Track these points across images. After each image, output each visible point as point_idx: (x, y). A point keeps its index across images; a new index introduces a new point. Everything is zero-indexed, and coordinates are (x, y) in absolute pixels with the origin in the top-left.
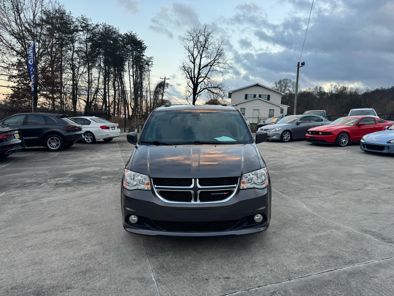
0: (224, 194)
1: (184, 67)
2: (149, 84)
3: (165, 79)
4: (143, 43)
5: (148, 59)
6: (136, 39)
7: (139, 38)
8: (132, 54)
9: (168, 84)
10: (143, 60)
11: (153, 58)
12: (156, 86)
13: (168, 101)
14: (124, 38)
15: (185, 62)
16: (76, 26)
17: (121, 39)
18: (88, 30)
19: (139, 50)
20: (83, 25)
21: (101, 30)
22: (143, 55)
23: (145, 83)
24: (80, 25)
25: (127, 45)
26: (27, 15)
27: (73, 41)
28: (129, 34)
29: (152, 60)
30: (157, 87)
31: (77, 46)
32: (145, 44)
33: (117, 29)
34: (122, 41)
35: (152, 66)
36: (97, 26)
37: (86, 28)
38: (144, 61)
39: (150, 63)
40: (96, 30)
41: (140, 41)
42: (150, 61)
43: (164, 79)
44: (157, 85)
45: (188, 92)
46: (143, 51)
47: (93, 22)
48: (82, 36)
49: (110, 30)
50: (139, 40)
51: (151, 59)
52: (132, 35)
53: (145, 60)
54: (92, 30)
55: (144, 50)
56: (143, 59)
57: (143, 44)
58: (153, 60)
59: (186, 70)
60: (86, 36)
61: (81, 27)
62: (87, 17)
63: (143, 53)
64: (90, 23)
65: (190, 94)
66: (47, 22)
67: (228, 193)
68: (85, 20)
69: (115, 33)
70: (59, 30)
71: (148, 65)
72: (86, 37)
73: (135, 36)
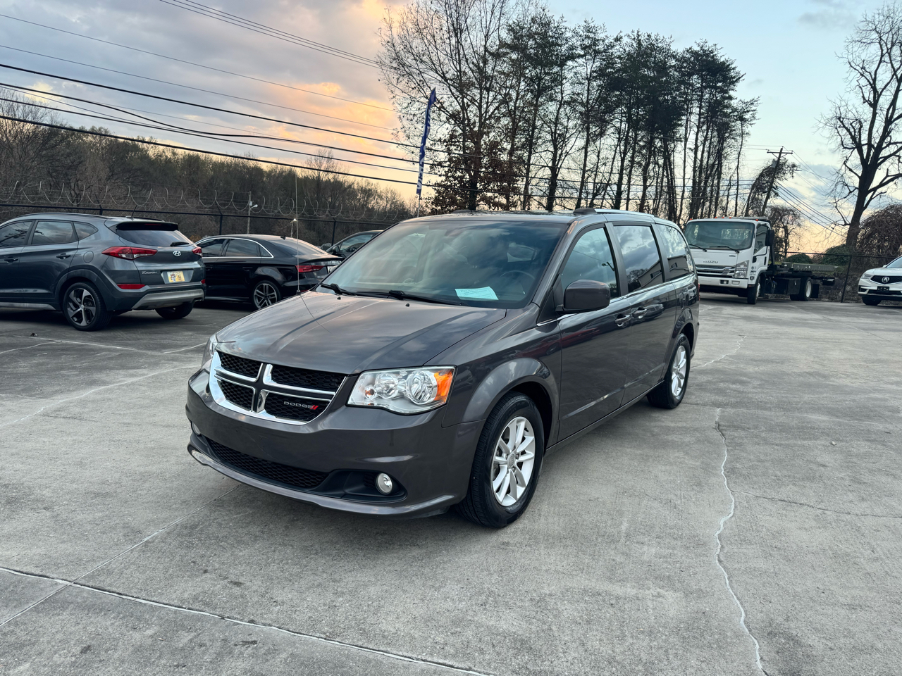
1: (839, 118)
2: (738, 167)
3: (780, 153)
4: (733, 66)
5: (744, 105)
6: (715, 60)
7: (722, 56)
8: (700, 100)
9: (794, 166)
10: (729, 111)
11: (759, 102)
12: (759, 172)
13: (791, 210)
14: (682, 60)
15: (843, 103)
16: (573, 48)
17: (673, 62)
18: (597, 52)
19: (719, 84)
20: (587, 42)
21: (627, 49)
22: (730, 98)
23: (729, 166)
24: (581, 45)
25: (690, 75)
26: (474, 40)
27: (558, 79)
28: (696, 48)
29: (753, 108)
30: (761, 175)
31: (569, 92)
32: (737, 70)
33: (668, 41)
34: (678, 68)
35: (752, 122)
36: (617, 39)
37: (591, 48)
38: (730, 113)
39: (747, 116)
40: (617, 51)
41: (723, 63)
42: (749, 109)
43: (778, 155)
44: (764, 170)
45: (840, 186)
46: (732, 86)
47: (607, 33)
48: (583, 67)
49: (652, 48)
50: (722, 60)
51: (752, 104)
52: (704, 51)
53: (734, 110)
54: (605, 51)
55: (733, 83)
56: (727, 107)
57: (734, 69)
58: (758, 108)
59: (844, 126)
60: (589, 67)
61: (582, 49)
62: (596, 23)
63: (731, 93)
64: (601, 36)
65: (848, 191)
66: (513, 48)
67: (317, 406)
68: (592, 32)
69: (661, 50)
70: (536, 62)
71: (742, 119)
72: (589, 71)
73: (712, 53)
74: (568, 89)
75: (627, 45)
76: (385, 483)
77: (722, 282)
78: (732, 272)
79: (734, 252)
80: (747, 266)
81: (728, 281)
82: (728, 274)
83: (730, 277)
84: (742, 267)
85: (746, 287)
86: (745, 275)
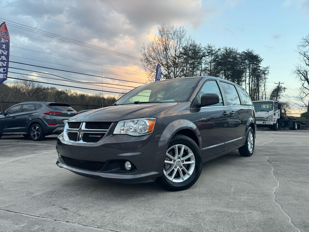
0: (98, 137)
1: (299, 71)
2: (265, 89)
3: (279, 83)
4: (259, 56)
5: (264, 69)
6: (252, 55)
7: (255, 53)
8: (249, 67)
9: (285, 88)
10: (259, 71)
11: (269, 67)
12: (272, 91)
13: (286, 103)
14: (241, 55)
15: (299, 66)
16: (204, 53)
17: (239, 56)
18: (212, 54)
19: (255, 62)
20: (209, 51)
21: (223, 53)
22: (259, 67)
23: (261, 89)
24: (207, 52)
25: (245, 60)
26: (172, 53)
27: (200, 63)
28: (246, 51)
29: (268, 70)
30: (273, 92)
31: (204, 67)
32: (261, 57)
33: (236, 49)
34: (241, 58)
35: (268, 74)
36: (219, 50)
37: (210, 53)
38: (260, 71)
39: (266, 72)
40: (219, 53)
41: (256, 56)
42: (266, 70)
43: (278, 84)
44: (274, 90)
45: (302, 93)
46: (260, 63)
47: (216, 48)
48: (209, 59)
49: (231, 52)
50: (255, 54)
51: (267, 68)
52: (249, 52)
53: (261, 70)
54: (215, 53)
55: (260, 62)
56: (259, 69)
57: (260, 57)
58: (269, 70)
59: (301, 73)
60: (210, 59)
61: (207, 53)
62: (212, 45)
63: (260, 65)
64: (213, 49)
65: (305, 95)
66: (185, 54)
67: (101, 136)
68: (210, 48)
69: (234, 52)
70: (192, 58)
71: (265, 74)
72: (210, 60)
73: (252, 52)
74: (203, 66)
75: (222, 51)
76: (128, 166)
77: (264, 123)
78: (267, 119)
79: (267, 112)
80: (272, 117)
81: (266, 122)
82: (266, 120)
83: (266, 121)
84: (270, 117)
85: (273, 124)
86: (272, 120)
